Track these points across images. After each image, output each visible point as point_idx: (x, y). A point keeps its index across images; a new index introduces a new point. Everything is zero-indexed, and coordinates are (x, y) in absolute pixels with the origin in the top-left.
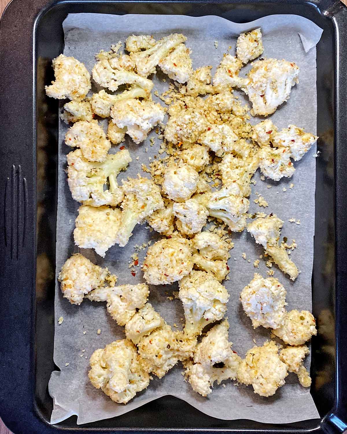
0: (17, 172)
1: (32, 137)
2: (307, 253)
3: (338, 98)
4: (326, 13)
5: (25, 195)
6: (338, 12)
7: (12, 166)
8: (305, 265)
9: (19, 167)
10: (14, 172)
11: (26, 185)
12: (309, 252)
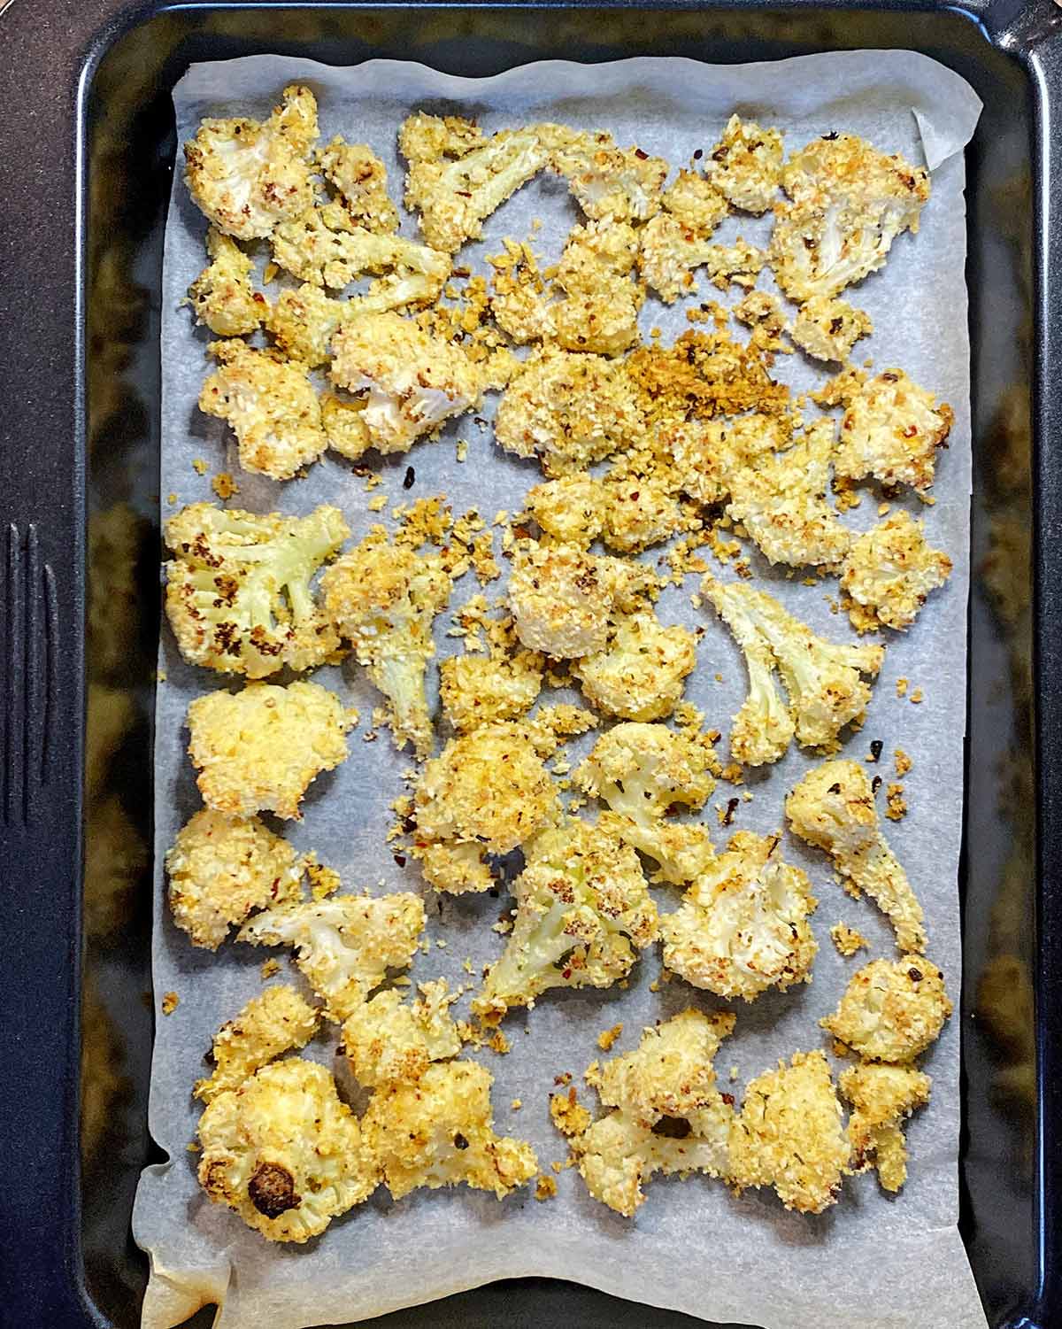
0: (26, 547)
1: (72, 435)
2: (944, 790)
3: (1046, 311)
4: (1006, 41)
5: (48, 620)
6: (1044, 38)
7: (10, 528)
8: (940, 827)
9: (29, 530)
10: (15, 549)
11: (53, 586)
12: (951, 789)
